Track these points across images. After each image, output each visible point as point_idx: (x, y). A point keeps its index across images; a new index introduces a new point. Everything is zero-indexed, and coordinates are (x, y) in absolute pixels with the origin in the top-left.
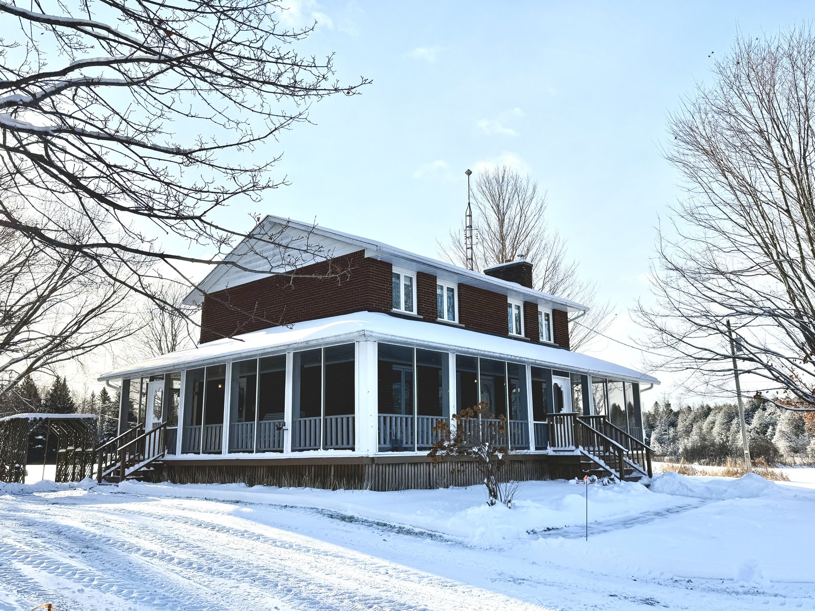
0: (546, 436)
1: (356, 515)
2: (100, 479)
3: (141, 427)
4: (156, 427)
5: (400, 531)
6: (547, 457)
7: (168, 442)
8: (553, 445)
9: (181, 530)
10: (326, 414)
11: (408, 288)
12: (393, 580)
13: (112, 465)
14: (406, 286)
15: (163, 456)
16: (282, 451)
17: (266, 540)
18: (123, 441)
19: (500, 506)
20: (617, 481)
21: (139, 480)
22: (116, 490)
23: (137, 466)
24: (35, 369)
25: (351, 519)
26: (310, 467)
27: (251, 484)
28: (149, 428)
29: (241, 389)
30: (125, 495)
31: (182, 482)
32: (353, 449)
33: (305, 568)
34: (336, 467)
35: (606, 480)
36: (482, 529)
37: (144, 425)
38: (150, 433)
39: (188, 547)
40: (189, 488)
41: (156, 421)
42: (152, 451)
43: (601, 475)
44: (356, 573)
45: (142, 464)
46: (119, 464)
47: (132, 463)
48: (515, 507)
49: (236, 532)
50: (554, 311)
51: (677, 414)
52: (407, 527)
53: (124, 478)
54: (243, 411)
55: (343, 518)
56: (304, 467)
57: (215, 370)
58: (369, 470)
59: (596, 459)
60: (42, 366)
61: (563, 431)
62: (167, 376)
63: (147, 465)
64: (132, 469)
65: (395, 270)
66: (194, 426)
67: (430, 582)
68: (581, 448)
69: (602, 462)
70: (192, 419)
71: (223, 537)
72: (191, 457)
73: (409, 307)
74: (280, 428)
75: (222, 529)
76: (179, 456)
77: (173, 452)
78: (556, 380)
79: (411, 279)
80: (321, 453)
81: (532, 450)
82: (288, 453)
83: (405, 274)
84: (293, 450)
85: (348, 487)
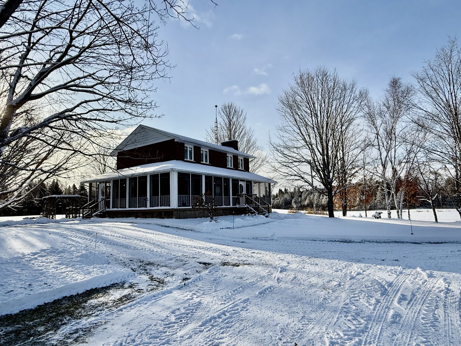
0: (236, 201)
1: (169, 226)
2: (83, 217)
3: (97, 199)
4: (102, 200)
5: (182, 229)
6: (236, 208)
7: (107, 204)
8: (239, 204)
9: (116, 229)
10: (161, 195)
11: (191, 152)
12: (177, 240)
13: (87, 213)
14: (190, 151)
15: (105, 209)
16: (146, 207)
17: (141, 231)
18: (90, 205)
19: (213, 222)
20: (257, 215)
21: (98, 217)
22: (90, 220)
23: (96, 213)
24: (49, 178)
25: (168, 227)
26: (156, 212)
27: (136, 218)
28: (100, 200)
29: (132, 187)
30: (93, 222)
31: (113, 218)
32: (170, 206)
33: (153, 237)
34: (164, 212)
35: (253, 215)
36: (206, 228)
37: (98, 199)
38: (100, 202)
39: (118, 233)
40: (115, 219)
41: (102, 197)
42: (102, 208)
43: (252, 213)
44: (167, 238)
45: (98, 212)
46: (89, 212)
47: (95, 212)
48: (218, 222)
49: (132, 230)
50: (244, 159)
51: (302, 193)
52: (185, 228)
53: (92, 217)
54: (133, 194)
55: (166, 226)
56: (154, 212)
57: (123, 180)
58: (175, 213)
59: (251, 208)
60: (52, 176)
61: (242, 200)
62: (106, 181)
63: (100, 212)
64: (95, 214)
65: (186, 145)
66: (116, 199)
67: (187, 240)
68: (247, 205)
69: (253, 209)
70: (115, 197)
71: (129, 231)
72: (115, 209)
73: (191, 158)
74: (146, 200)
75: (128, 229)
76: (111, 209)
77: (109, 208)
78: (240, 183)
79: (192, 148)
80: (159, 208)
81: (231, 206)
82: (149, 208)
83: (189, 147)
84: (150, 207)
85: (168, 218)
